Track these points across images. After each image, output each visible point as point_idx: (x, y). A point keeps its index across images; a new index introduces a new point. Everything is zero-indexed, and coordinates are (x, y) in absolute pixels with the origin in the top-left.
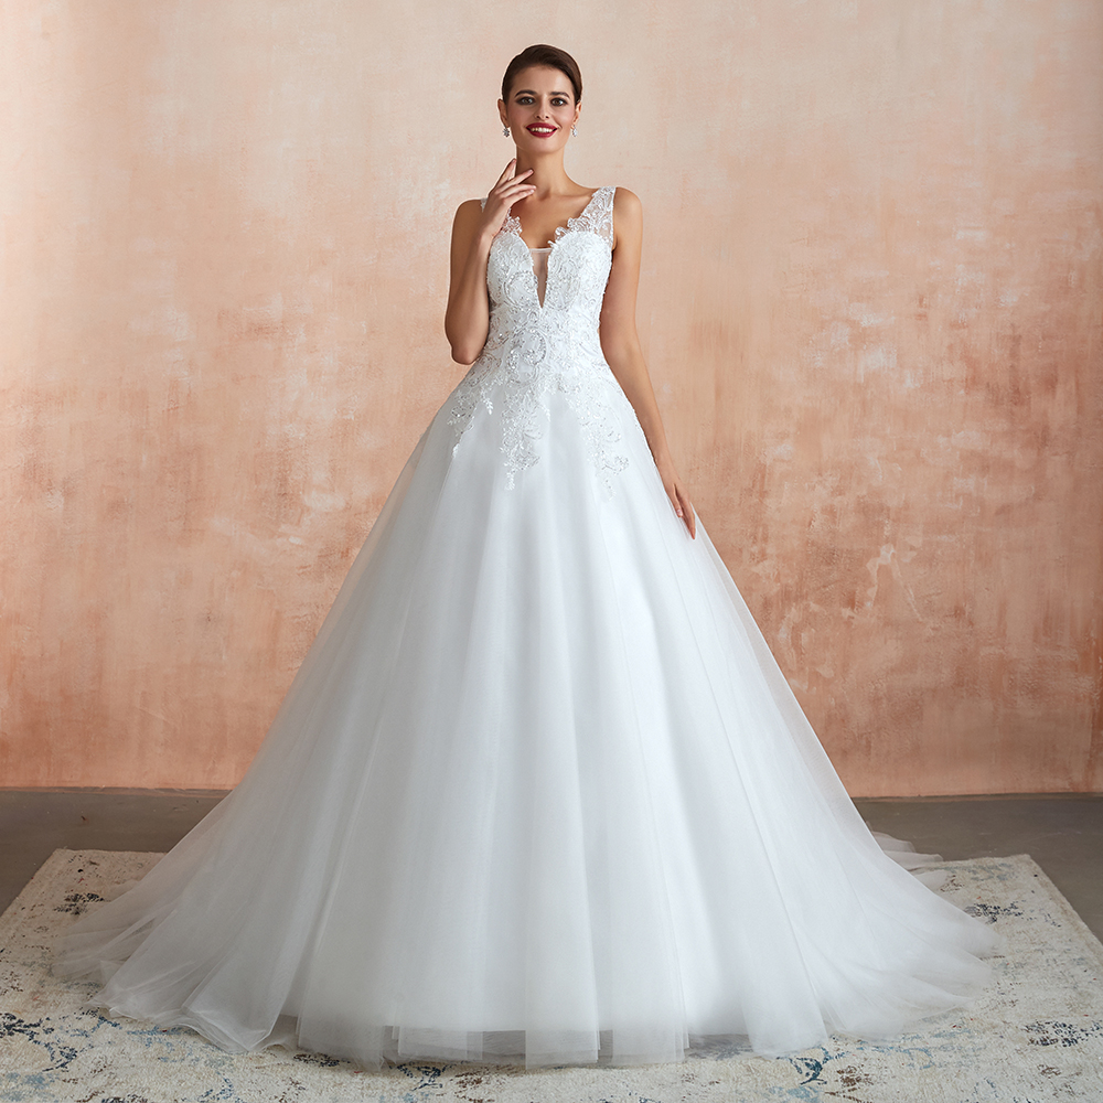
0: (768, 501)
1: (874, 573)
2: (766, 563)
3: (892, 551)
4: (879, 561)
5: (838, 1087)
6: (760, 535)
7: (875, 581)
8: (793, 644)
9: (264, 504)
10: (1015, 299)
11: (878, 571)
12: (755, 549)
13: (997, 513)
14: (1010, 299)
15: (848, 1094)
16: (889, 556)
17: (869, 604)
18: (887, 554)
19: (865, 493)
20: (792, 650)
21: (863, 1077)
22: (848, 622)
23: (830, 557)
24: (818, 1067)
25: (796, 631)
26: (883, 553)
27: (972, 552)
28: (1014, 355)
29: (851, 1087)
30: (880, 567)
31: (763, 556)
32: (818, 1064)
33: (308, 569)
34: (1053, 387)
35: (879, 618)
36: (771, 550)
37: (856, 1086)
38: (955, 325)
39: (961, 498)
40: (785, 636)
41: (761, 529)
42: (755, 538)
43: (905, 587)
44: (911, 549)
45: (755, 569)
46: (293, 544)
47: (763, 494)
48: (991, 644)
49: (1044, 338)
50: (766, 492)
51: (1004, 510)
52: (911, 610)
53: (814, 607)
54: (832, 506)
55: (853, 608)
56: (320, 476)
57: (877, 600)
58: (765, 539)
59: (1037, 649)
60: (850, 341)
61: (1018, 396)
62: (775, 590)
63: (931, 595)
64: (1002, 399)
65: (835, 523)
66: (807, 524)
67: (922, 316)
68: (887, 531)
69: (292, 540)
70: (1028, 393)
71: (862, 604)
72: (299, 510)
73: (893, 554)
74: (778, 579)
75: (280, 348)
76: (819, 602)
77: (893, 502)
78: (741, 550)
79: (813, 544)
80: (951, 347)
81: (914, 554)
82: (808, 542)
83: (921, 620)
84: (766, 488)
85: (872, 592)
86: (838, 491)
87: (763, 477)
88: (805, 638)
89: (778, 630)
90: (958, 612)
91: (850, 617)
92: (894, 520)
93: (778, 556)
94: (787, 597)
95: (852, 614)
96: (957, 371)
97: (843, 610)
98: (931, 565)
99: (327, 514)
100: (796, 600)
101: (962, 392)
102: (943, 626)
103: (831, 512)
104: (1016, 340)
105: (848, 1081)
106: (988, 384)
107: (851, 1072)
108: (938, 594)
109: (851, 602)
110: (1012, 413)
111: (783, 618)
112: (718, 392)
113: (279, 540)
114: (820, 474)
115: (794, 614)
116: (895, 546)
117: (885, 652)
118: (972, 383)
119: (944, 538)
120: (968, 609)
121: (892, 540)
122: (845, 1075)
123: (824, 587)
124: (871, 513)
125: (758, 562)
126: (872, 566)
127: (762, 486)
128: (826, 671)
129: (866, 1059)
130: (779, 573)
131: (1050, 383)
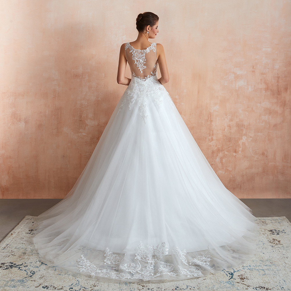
0: (213, 123)
1: (241, 144)
2: (213, 142)
3: (246, 138)
4: (242, 141)
5: (239, 280)
6: (211, 133)
7: (241, 146)
8: (220, 162)
9: (76, 123)
10: (278, 67)
11: (242, 144)
12: (210, 138)
13: (273, 127)
14: (277, 67)
15: (242, 283)
16: (245, 139)
17: (240, 152)
18: (244, 138)
19: (238, 121)
20: (220, 164)
21: (246, 278)
22: (235, 157)
23: (230, 140)
24: (232, 274)
25: (221, 159)
26: (243, 138)
27: (267, 138)
28: (278, 82)
29: (243, 281)
30: (243, 142)
31: (212, 140)
32: (232, 273)
33: (88, 143)
34: (287, 90)
35: (243, 155)
36: (214, 138)
37: (244, 280)
38: (262, 74)
39: (264, 122)
40: (218, 160)
41: (211, 132)
42: (210, 134)
43: (249, 148)
44: (251, 137)
45: (210, 144)
46: (83, 135)
47: (211, 121)
48: (272, 162)
49: (285, 77)
50: (212, 120)
51: (275, 125)
52: (251, 153)
53: (226, 153)
54: (230, 124)
55: (236, 153)
56: (91, 115)
57: (242, 151)
58: (213, 135)
59: (283, 163)
60: (234, 78)
61: (279, 93)
62: (215, 149)
63: (256, 150)
64: (275, 94)
65: (230, 129)
66: (224, 130)
67: (253, 71)
68: (244, 132)
69: (83, 134)
70: (281, 92)
71: (238, 152)
72: (85, 125)
73: (246, 139)
74: (216, 146)
75: (81, 81)
76: (227, 151)
77: (246, 123)
78: (206, 138)
79: (225, 136)
80: (261, 80)
81: (251, 139)
82: (224, 136)
83: (253, 156)
84: (212, 119)
85: (241, 149)
86: (231, 120)
87: (211, 116)
88: (224, 160)
89: (216, 159)
90: (263, 154)
91: (235, 155)
92: (246, 129)
93: (216, 140)
94: (219, 150)
95: (236, 155)
96: (263, 86)
97: (234, 154)
98: (256, 142)
99: (92, 126)
100: (221, 151)
101: (264, 92)
102: (259, 157)
103: (229, 126)
104: (278, 77)
105: (241, 279)
106: (271, 90)
107: (242, 276)
108: (258, 149)
109: (235, 152)
110: (278, 97)
111: (218, 156)
112: (198, 92)
113: (80, 134)
114: (226, 115)
115: (221, 155)
116: (246, 136)
117: (244, 164)
118: (267, 89)
119: (259, 134)
120: (266, 153)
121: (245, 135)
122: (240, 277)
123: (229, 148)
124: (240, 126)
125: (211, 141)
126: (240, 142)
127: (211, 119)
128: (230, 169)
129: (246, 272)
130: (216, 145)
131: (286, 89)
